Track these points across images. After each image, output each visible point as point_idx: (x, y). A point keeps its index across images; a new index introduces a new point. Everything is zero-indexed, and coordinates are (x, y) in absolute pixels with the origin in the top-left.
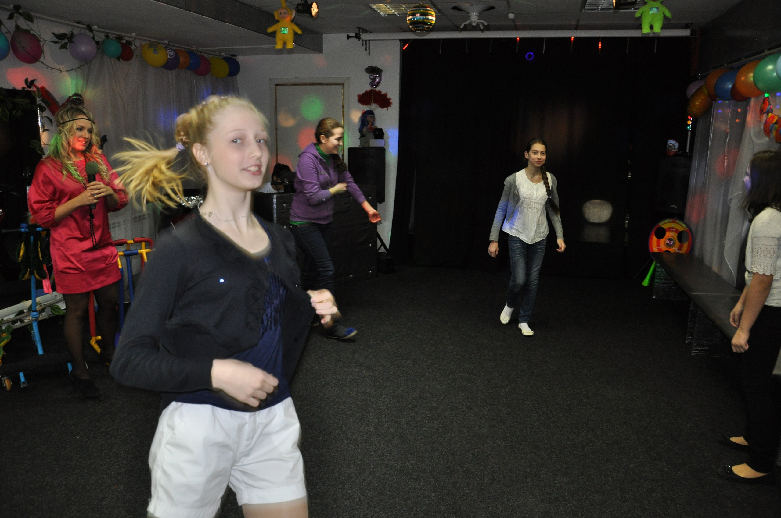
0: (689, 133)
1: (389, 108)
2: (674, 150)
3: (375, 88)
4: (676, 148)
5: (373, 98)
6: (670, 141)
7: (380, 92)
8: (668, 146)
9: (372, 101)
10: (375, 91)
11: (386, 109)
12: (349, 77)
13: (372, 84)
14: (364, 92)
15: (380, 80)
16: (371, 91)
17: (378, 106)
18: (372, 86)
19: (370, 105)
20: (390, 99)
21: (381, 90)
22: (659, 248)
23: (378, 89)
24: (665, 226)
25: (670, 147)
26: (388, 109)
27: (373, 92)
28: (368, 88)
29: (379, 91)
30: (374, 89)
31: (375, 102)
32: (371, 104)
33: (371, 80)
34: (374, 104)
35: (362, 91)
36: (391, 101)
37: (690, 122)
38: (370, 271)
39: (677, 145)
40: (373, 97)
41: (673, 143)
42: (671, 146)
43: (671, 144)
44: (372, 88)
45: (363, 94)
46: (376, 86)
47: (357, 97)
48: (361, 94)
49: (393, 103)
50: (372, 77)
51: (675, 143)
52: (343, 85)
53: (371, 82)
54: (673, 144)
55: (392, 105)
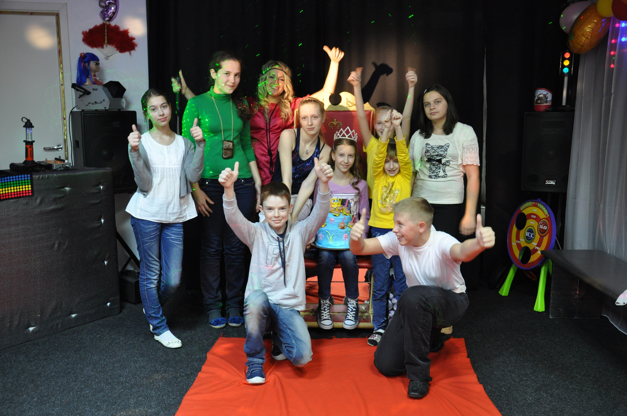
0: (566, 79)
1: (133, 52)
2: (546, 103)
3: (109, 21)
4: (548, 100)
5: (106, 37)
6: (540, 90)
7: (116, 28)
8: (536, 98)
9: (106, 42)
10: (109, 26)
11: (127, 53)
12: (66, 4)
13: (103, 14)
14: (92, 27)
15: (116, 9)
16: (103, 25)
17: (115, 49)
18: (104, 18)
19: (103, 47)
20: (134, 39)
21: (118, 24)
22: (519, 242)
23: (113, 23)
24: (526, 212)
25: (539, 99)
26: (130, 53)
27: (106, 27)
28: (99, 21)
29: (115, 25)
30: (108, 23)
31: (110, 43)
32: (105, 46)
33: (101, 9)
34: (108, 46)
35: (88, 26)
36: (134, 41)
37: (567, 63)
38: (108, 304)
39: (550, 96)
40: (106, 34)
41: (544, 93)
42: (542, 98)
43: (542, 96)
44: (105, 22)
45: (90, 30)
46: (111, 19)
47: (81, 37)
48: (88, 31)
49: (138, 45)
50: (103, 4)
51: (547, 94)
52: (57, 15)
53: (102, 12)
54: (545, 95)
55: (136, 48)
